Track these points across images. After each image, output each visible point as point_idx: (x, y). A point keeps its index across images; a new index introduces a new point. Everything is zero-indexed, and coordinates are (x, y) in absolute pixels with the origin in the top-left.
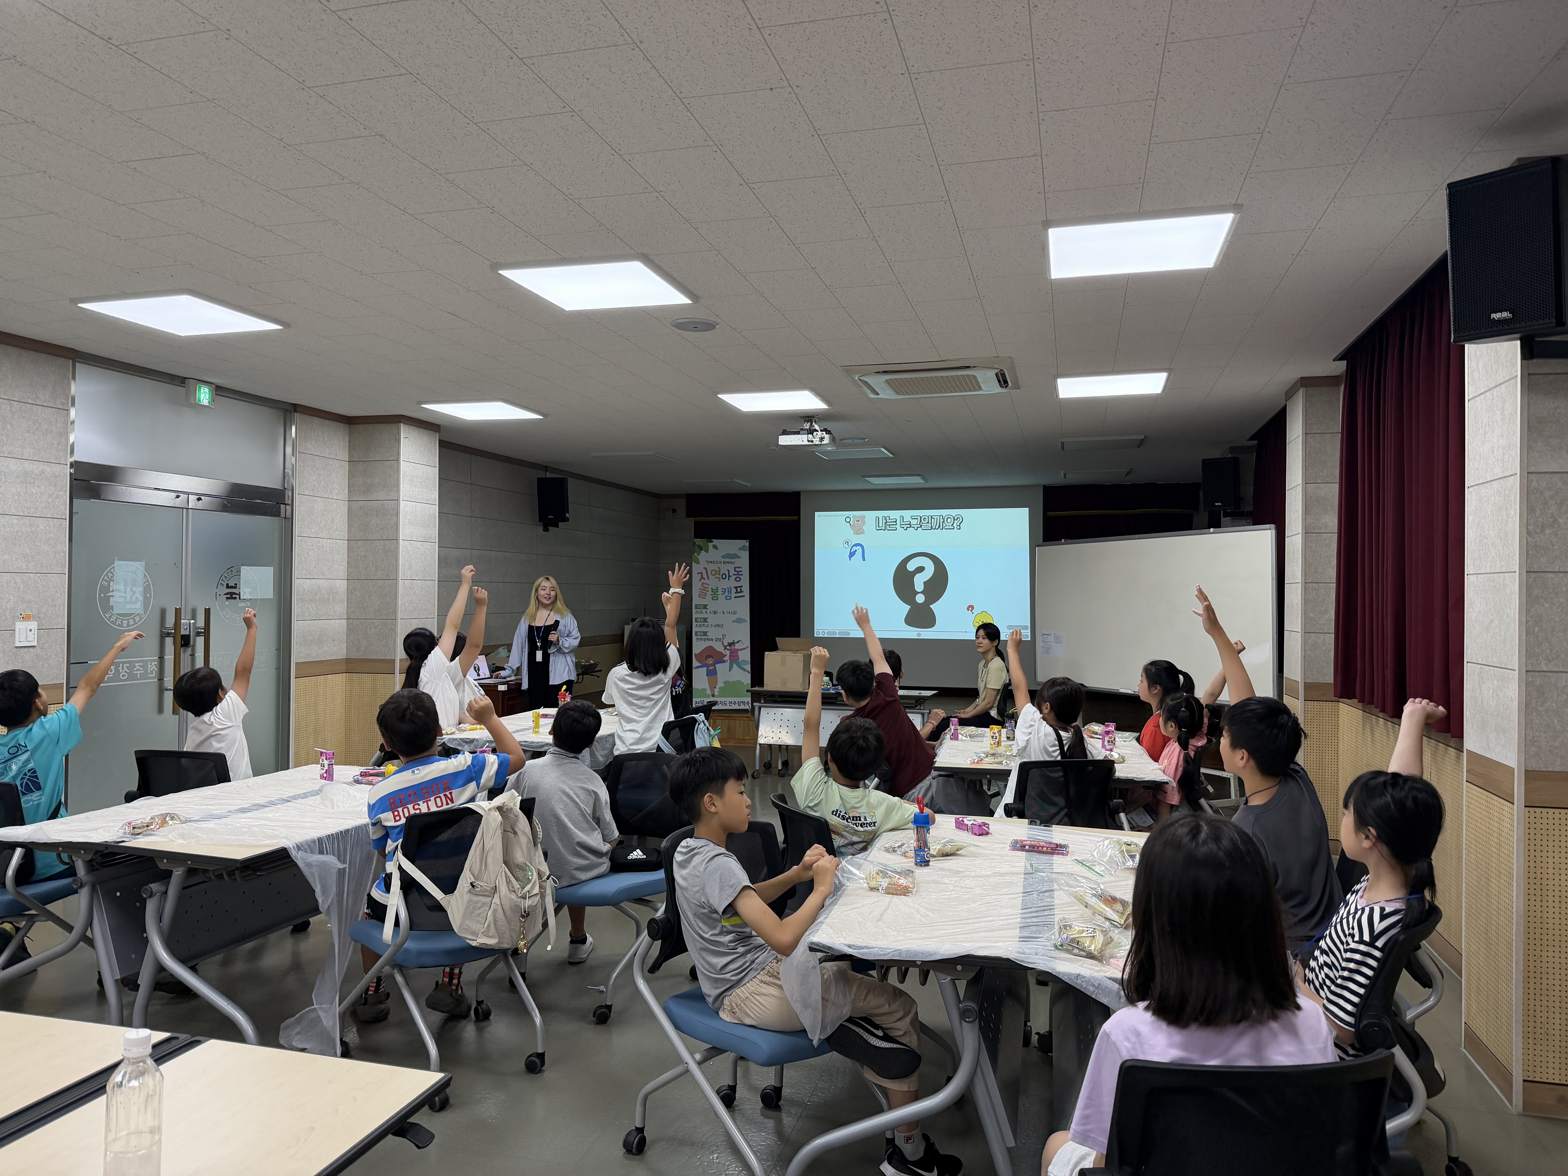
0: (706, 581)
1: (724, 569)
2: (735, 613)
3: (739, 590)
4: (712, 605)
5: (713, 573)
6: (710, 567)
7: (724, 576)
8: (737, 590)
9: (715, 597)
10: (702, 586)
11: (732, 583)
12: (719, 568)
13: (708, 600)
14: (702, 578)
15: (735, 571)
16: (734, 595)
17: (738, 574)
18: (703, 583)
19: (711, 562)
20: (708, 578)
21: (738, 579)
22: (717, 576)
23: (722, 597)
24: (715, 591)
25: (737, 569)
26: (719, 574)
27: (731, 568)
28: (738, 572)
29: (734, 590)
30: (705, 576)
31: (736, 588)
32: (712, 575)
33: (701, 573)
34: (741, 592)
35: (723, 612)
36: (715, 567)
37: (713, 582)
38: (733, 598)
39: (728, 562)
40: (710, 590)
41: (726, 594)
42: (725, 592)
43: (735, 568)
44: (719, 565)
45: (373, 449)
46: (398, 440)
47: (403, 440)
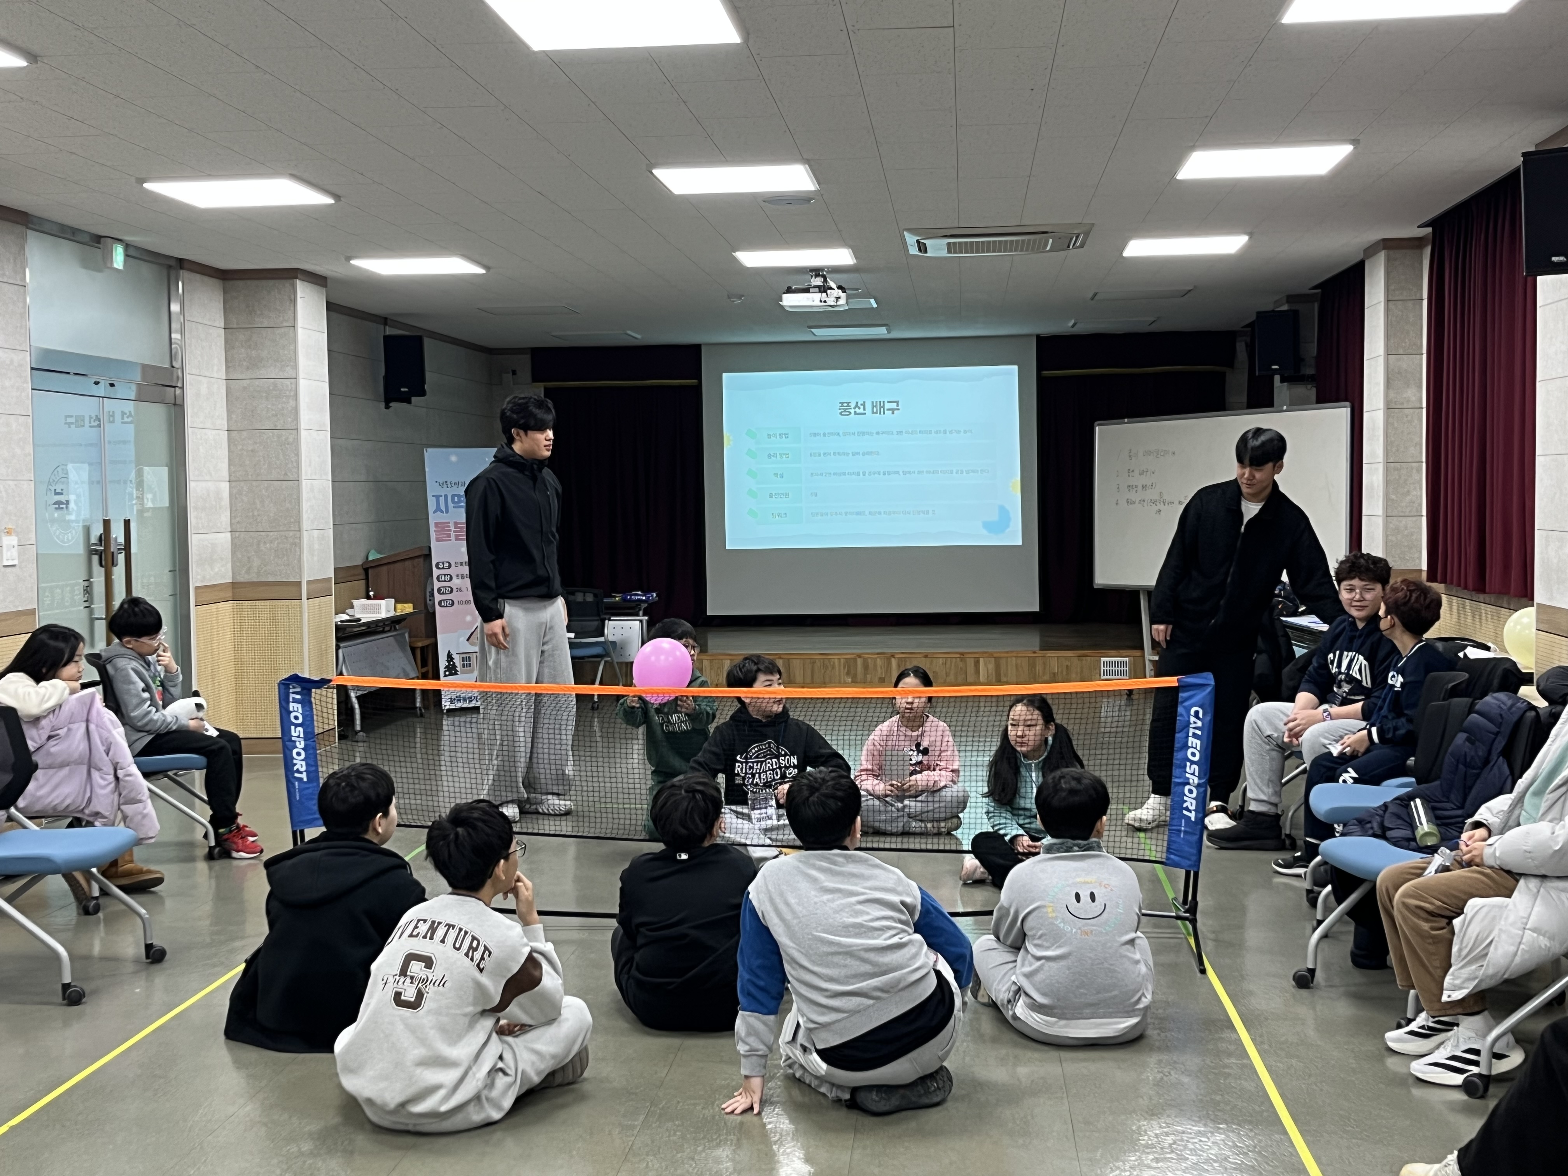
45: (258, 312)
46: (294, 301)
47: (299, 301)
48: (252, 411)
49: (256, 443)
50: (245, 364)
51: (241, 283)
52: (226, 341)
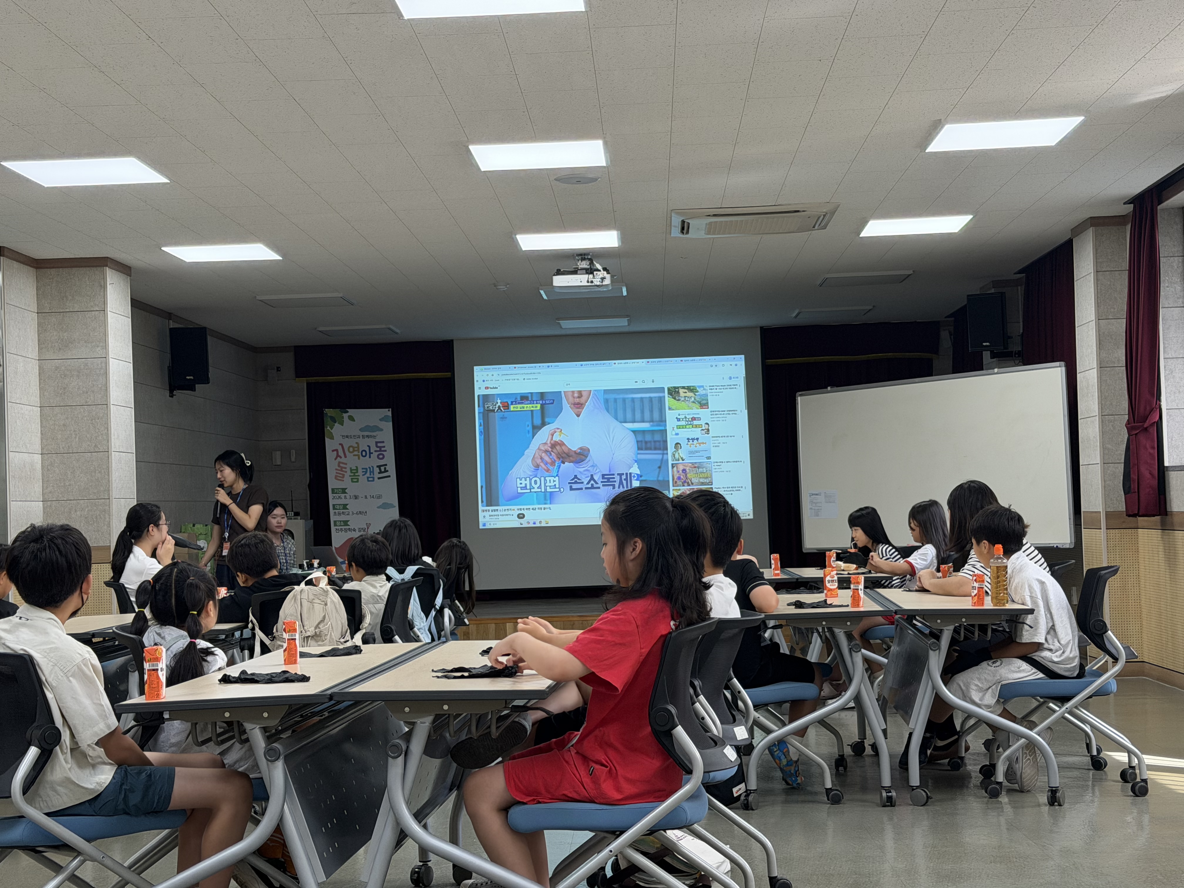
0: (343, 460)
1: (364, 445)
2: (379, 497)
3: (383, 469)
4: (352, 489)
5: (351, 449)
6: (347, 443)
7: (364, 453)
8: (380, 469)
9: (355, 479)
10: (339, 466)
11: (374, 461)
12: (357, 443)
13: (346, 483)
14: (338, 456)
15: (377, 446)
16: (377, 475)
17: (380, 451)
18: (339, 463)
19: (347, 437)
20: (345, 457)
21: (381, 457)
22: (356, 453)
23: (363, 479)
24: (354, 472)
25: (379, 445)
26: (358, 451)
27: (372, 442)
28: (380, 447)
29: (377, 470)
30: (341, 453)
31: (379, 467)
32: (349, 452)
33: (337, 450)
34: (386, 471)
35: (366, 497)
36: (352, 442)
37: (351, 461)
38: (376, 479)
39: (367, 436)
40: (348, 470)
41: (368, 475)
42: (366, 472)
43: (377, 443)
44: (357, 440)
45: (70, 298)
46: (104, 288)
47: (109, 287)
48: (65, 388)
49: (67, 418)
50: (56, 345)
51: (53, 271)
52: (39, 325)
